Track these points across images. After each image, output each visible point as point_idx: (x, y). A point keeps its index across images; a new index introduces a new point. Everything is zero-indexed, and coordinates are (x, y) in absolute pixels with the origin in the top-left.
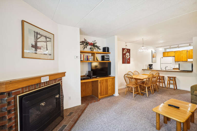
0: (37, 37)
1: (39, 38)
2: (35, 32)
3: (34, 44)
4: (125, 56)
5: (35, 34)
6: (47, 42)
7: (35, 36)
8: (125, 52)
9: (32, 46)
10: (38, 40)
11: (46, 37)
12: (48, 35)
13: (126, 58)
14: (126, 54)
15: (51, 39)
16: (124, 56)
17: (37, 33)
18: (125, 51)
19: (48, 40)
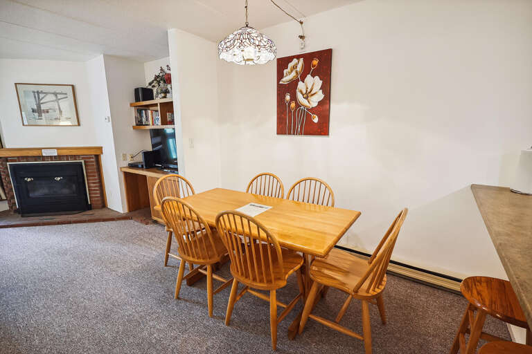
0: (39, 98)
1: (43, 98)
2: (34, 92)
3: (35, 107)
4: (294, 98)
5: (34, 95)
6: (60, 101)
7: (35, 97)
8: (294, 74)
9: (34, 111)
10: (42, 102)
11: (56, 94)
12: (58, 89)
13: (298, 105)
14: (300, 83)
15: (66, 94)
16: (288, 98)
17: (38, 92)
18: (295, 67)
19: (59, 96)
